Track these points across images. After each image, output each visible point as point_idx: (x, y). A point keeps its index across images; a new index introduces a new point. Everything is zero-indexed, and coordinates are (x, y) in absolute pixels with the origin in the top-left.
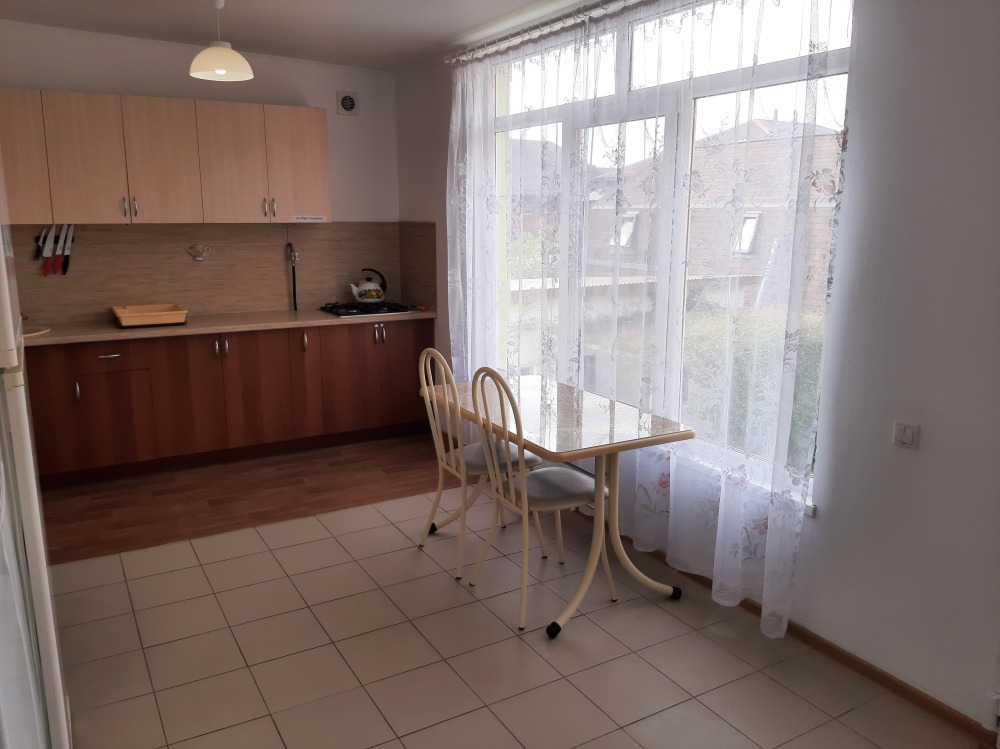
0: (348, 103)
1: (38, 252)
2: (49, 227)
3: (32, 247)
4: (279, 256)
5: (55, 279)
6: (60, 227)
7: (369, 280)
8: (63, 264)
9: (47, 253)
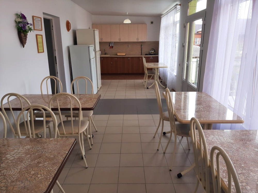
0: (152, 23)
1: (110, 45)
2: (111, 42)
3: (109, 45)
4: (140, 46)
5: (111, 49)
6: (112, 42)
7: (153, 50)
8: (112, 47)
9: (111, 46)
